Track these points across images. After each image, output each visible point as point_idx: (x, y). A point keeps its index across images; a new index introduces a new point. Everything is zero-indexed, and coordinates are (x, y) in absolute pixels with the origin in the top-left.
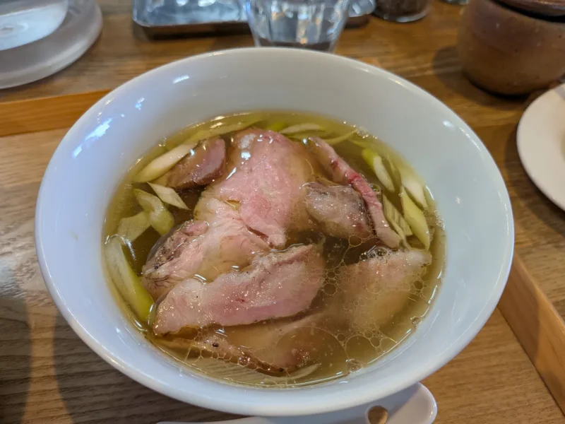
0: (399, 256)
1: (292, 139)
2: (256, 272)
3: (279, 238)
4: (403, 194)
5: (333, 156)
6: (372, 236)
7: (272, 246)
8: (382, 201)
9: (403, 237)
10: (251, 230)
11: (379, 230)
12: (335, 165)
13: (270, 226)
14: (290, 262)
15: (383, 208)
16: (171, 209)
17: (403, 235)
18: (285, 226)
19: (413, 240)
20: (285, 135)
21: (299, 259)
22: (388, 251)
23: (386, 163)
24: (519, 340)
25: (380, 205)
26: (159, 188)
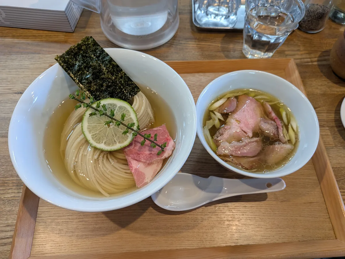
0: (284, 146)
1: (257, 101)
2: (244, 143)
3: (250, 134)
4: (290, 127)
5: (270, 109)
6: (277, 138)
7: (248, 136)
8: (283, 128)
9: (287, 140)
10: (242, 130)
11: (280, 137)
12: (270, 113)
13: (248, 131)
14: (253, 142)
15: (283, 130)
16: (219, 120)
17: (287, 139)
18: (252, 131)
19: (289, 141)
20: (255, 99)
21: (256, 141)
22: (282, 143)
23: (287, 114)
24: (317, 176)
25: (282, 129)
26: (216, 113)
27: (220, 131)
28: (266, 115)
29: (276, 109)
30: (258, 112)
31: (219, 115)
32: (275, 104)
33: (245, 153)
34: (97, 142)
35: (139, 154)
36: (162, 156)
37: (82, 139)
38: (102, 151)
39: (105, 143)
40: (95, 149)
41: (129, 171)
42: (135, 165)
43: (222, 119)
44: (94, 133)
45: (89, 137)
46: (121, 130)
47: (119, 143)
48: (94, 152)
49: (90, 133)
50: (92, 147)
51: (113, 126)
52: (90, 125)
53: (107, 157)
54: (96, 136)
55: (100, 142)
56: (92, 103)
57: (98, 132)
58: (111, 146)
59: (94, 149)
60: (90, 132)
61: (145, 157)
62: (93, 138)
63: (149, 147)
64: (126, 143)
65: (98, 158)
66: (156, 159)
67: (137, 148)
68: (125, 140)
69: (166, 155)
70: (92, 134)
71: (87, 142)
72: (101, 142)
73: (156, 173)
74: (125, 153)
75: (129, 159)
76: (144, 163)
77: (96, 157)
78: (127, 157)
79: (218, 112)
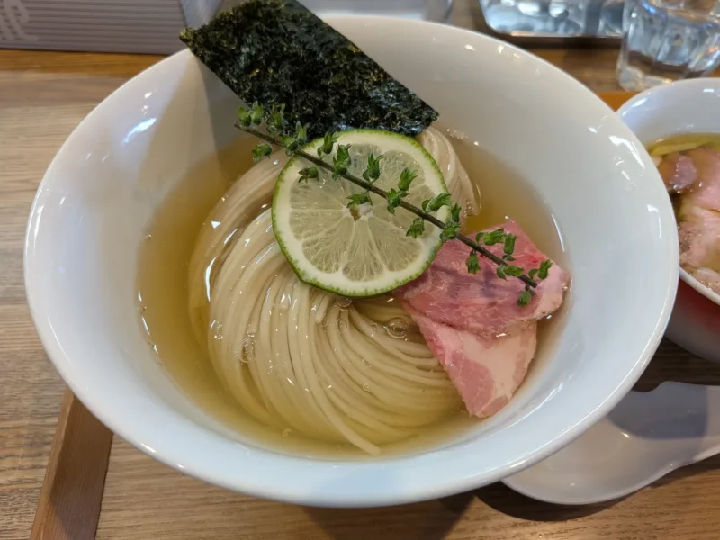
34: (320, 268)
35: (457, 306)
36: (533, 311)
37: (273, 259)
38: (337, 298)
39: (346, 270)
40: (316, 289)
41: (432, 363)
42: (448, 340)
44: (310, 239)
45: (296, 250)
46: (395, 228)
47: (391, 268)
48: (311, 300)
49: (298, 237)
50: (306, 283)
51: (371, 215)
52: (299, 211)
53: (351, 319)
54: (317, 249)
55: (331, 265)
57: (321, 235)
58: (366, 280)
59: (310, 290)
60: (298, 232)
61: (478, 314)
62: (308, 255)
63: (480, 283)
64: (414, 269)
65: (324, 322)
66: (515, 319)
67: (443, 288)
68: (411, 261)
69: (544, 306)
70: (303, 240)
71: (288, 267)
72: (333, 268)
74: (406, 306)
75: (425, 323)
76: (478, 334)
77: (319, 317)
78: (416, 317)
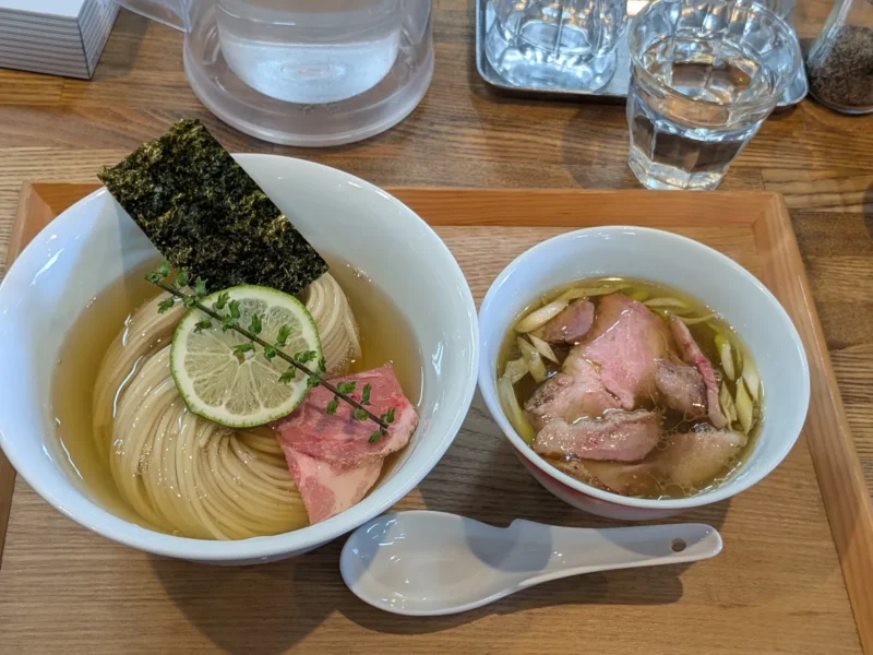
0: (717, 435)
1: (653, 311)
2: (609, 425)
3: (629, 402)
4: (739, 383)
5: (687, 336)
6: (703, 415)
7: (622, 407)
8: (720, 388)
9: (730, 421)
10: (607, 391)
11: (711, 411)
12: (687, 346)
13: (623, 391)
14: (635, 422)
15: (720, 394)
16: (545, 360)
17: (730, 418)
18: (635, 392)
19: (737, 425)
20: (648, 307)
21: (643, 421)
22: (713, 429)
23: (733, 353)
25: (717, 390)
26: (536, 340)
27: (545, 389)
28: (676, 350)
29: (706, 336)
30: (655, 343)
31: (543, 348)
32: (704, 324)
33: (612, 451)
34: (207, 403)
35: (319, 440)
36: (381, 449)
37: (167, 392)
38: (218, 427)
39: (228, 405)
40: (202, 419)
41: (290, 484)
42: (306, 467)
43: (551, 356)
44: (200, 377)
45: (188, 386)
46: (273, 372)
47: (266, 406)
48: (198, 426)
49: (190, 376)
50: (194, 414)
51: (253, 359)
52: (193, 353)
53: (230, 445)
54: (206, 386)
55: (216, 400)
56: (201, 296)
57: (211, 374)
58: (244, 415)
59: (198, 420)
60: (190, 371)
61: (335, 448)
62: (197, 392)
63: (346, 422)
64: (286, 407)
65: (206, 446)
66: (365, 453)
67: (312, 423)
68: (284, 400)
69: (392, 445)
70: (195, 379)
71: (180, 399)
72: (218, 403)
73: (365, 492)
74: (278, 437)
75: (291, 452)
76: (332, 463)
77: (202, 442)
78: (283, 447)
79: (542, 339)
